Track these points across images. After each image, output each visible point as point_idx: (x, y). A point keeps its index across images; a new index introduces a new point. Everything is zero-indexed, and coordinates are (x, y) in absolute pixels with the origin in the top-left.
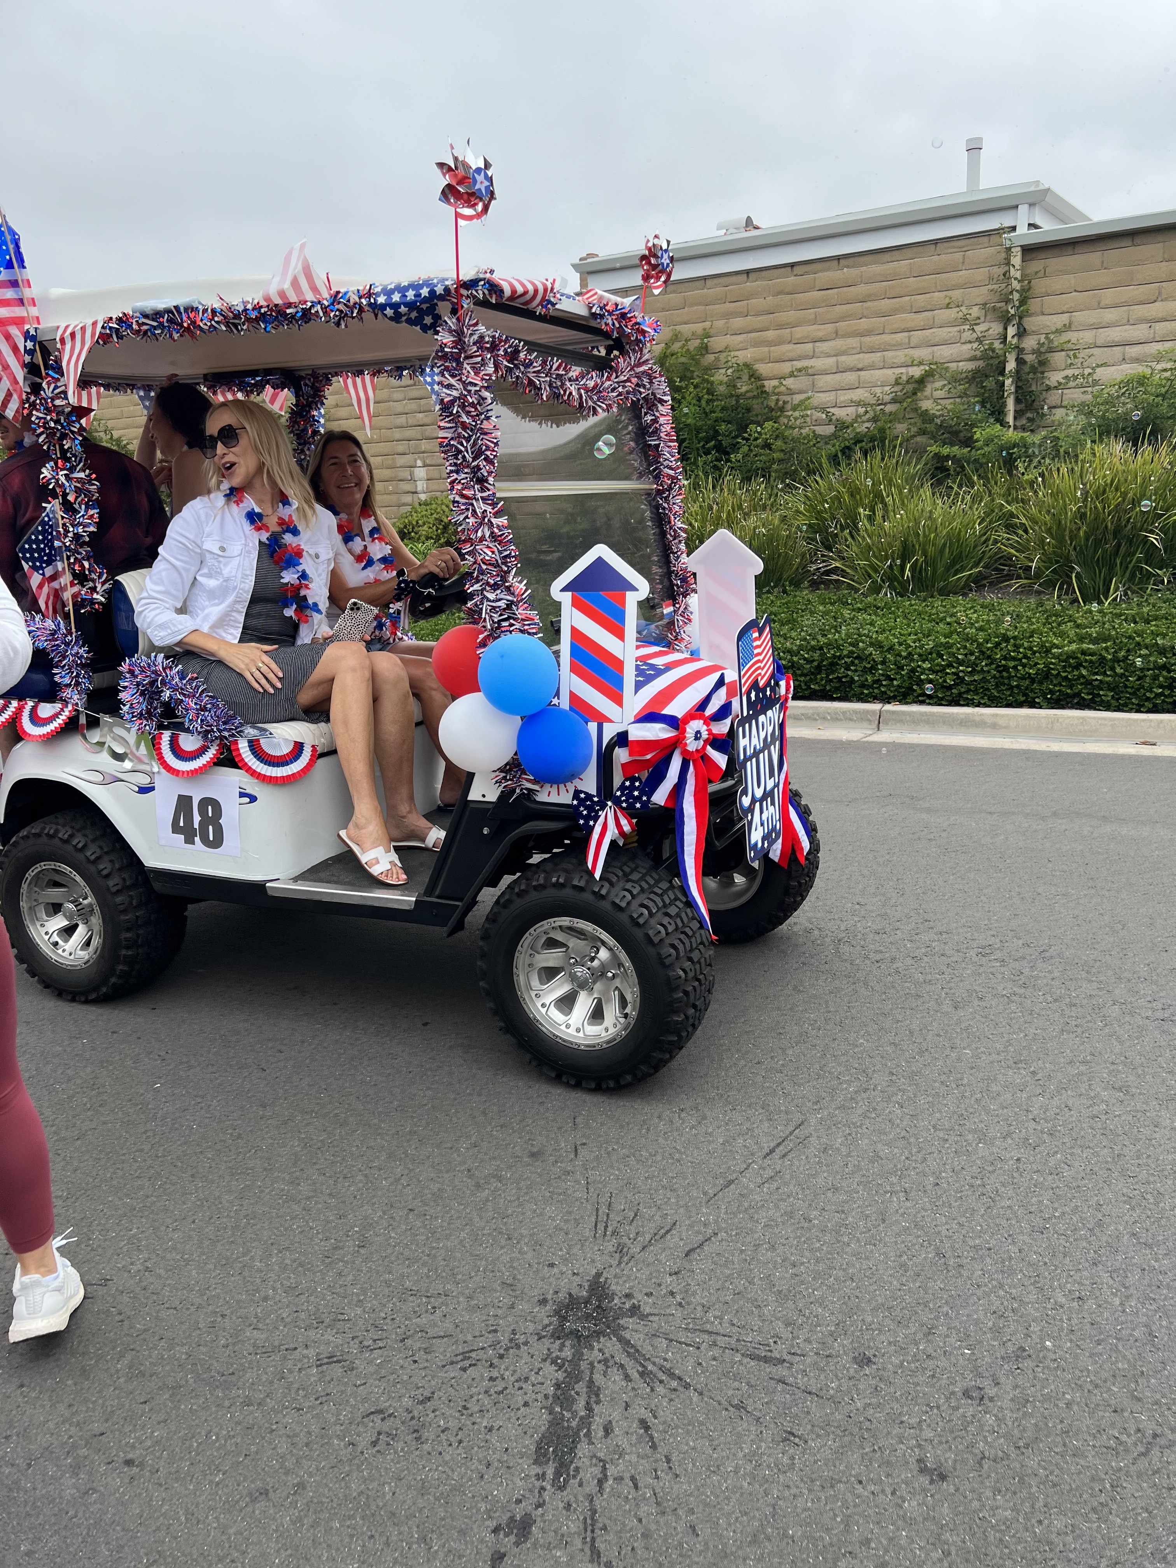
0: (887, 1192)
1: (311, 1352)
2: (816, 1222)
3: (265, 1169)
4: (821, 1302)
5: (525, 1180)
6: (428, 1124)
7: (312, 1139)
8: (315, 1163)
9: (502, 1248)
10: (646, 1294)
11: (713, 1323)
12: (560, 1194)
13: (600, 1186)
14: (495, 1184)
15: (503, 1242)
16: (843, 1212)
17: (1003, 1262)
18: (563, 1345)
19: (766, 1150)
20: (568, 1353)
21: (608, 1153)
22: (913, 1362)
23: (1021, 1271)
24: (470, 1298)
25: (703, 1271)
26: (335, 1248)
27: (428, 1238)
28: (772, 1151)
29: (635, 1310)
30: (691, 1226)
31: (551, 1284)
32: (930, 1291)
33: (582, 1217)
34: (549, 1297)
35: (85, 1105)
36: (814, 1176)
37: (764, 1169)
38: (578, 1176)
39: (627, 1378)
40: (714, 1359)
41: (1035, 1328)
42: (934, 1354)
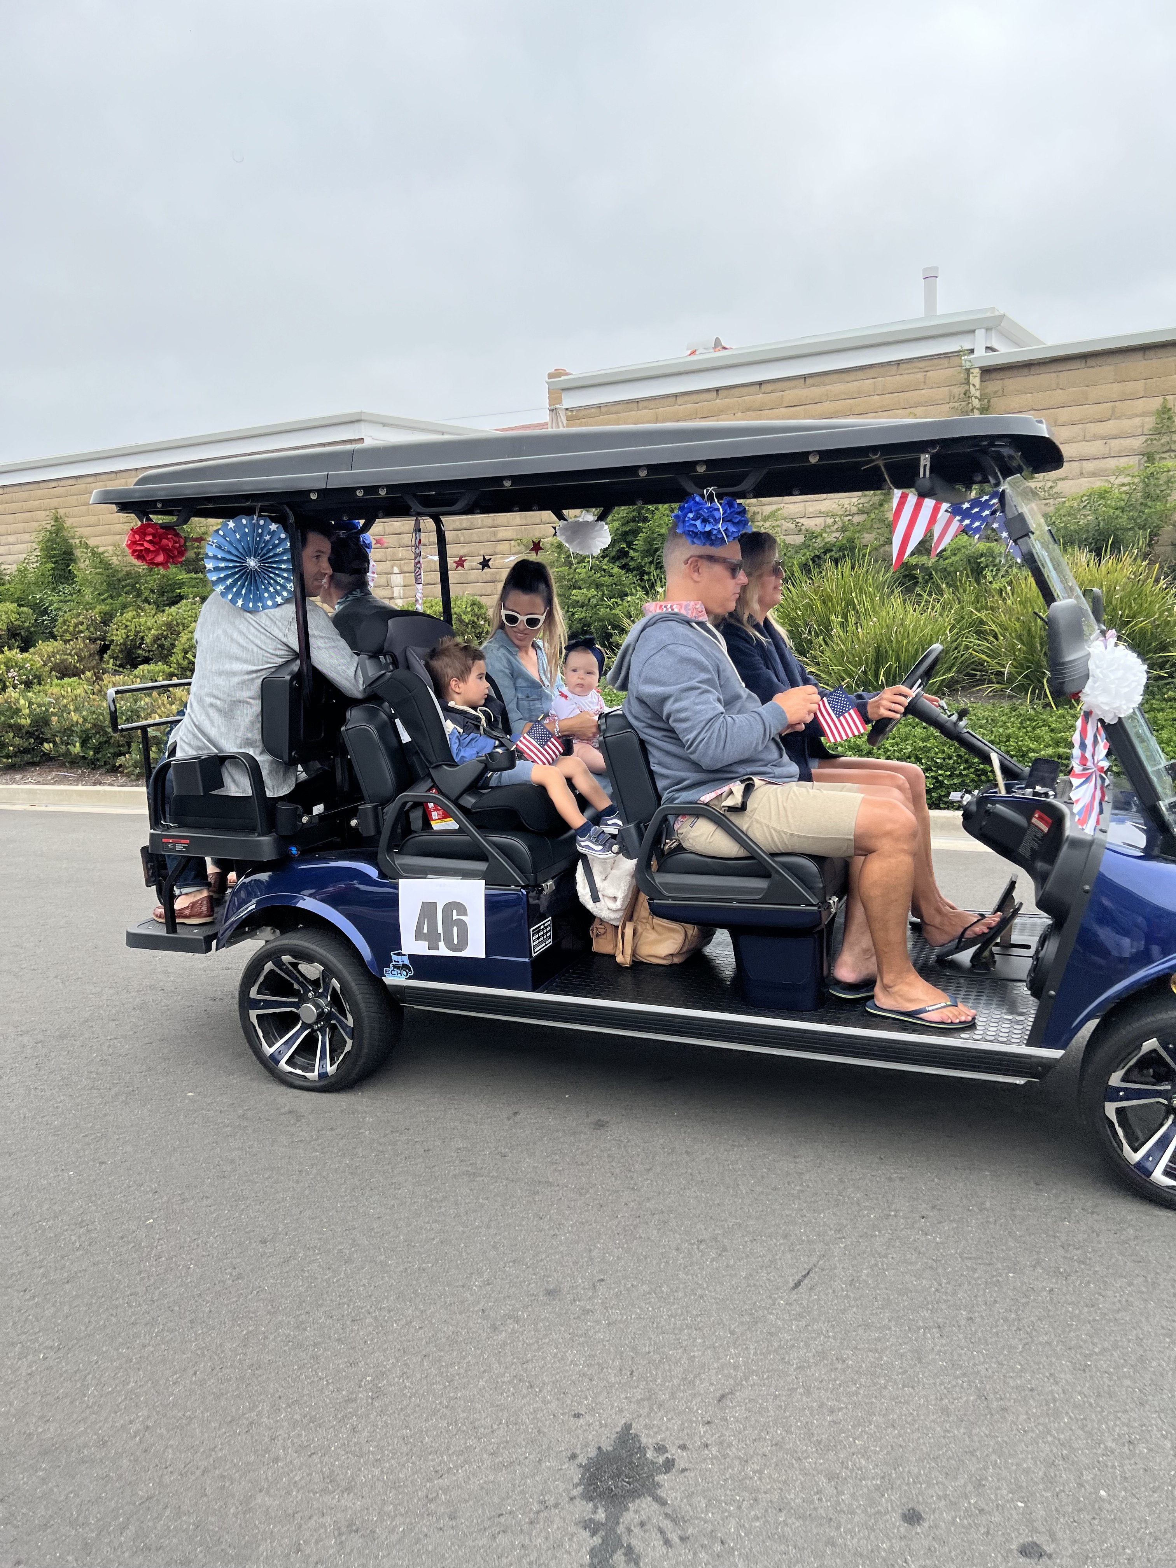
0: (919, 1328)
1: (328, 1520)
2: (850, 1362)
3: (269, 1313)
4: (864, 1452)
5: (543, 1320)
6: (437, 1260)
7: (316, 1278)
8: (321, 1306)
9: (524, 1397)
10: (680, 1447)
11: (752, 1478)
12: (581, 1336)
13: (621, 1326)
14: (511, 1325)
15: (525, 1391)
16: (876, 1350)
17: (1047, 1404)
18: (596, 1507)
19: (792, 1284)
20: (601, 1515)
21: (628, 1290)
22: (965, 1517)
23: (1067, 1413)
24: (493, 1454)
25: (737, 1420)
26: (348, 1401)
27: (445, 1387)
28: (798, 1284)
29: (669, 1465)
30: (720, 1370)
31: (578, 1438)
32: (976, 1439)
33: (606, 1362)
34: (578, 1452)
35: (74, 1243)
36: (843, 1312)
37: (791, 1304)
38: (597, 1316)
39: (667, 1542)
40: (757, 1518)
41: (1087, 1476)
42: (986, 1508)
